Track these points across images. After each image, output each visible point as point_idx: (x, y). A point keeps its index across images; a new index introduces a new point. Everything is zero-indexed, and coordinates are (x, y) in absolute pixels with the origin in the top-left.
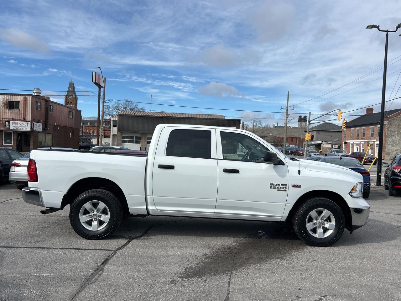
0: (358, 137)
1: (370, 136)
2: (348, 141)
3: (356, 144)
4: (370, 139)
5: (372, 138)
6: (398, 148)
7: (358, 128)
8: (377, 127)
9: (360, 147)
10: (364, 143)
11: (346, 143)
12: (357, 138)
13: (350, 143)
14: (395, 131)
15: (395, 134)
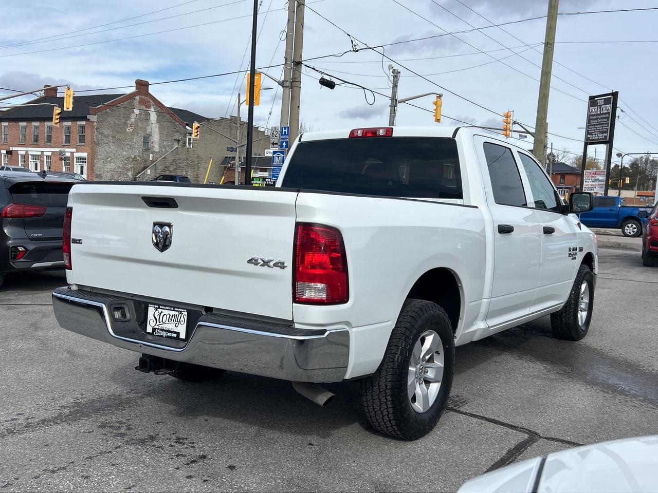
0: (36, 141)
1: (64, 141)
2: (14, 149)
3: (32, 155)
4: (64, 147)
5: (69, 144)
6: (115, 167)
7: (37, 124)
8: (76, 124)
9: (42, 162)
10: (50, 154)
11: (9, 153)
12: (36, 143)
13: (19, 152)
14: (109, 135)
15: (109, 141)
